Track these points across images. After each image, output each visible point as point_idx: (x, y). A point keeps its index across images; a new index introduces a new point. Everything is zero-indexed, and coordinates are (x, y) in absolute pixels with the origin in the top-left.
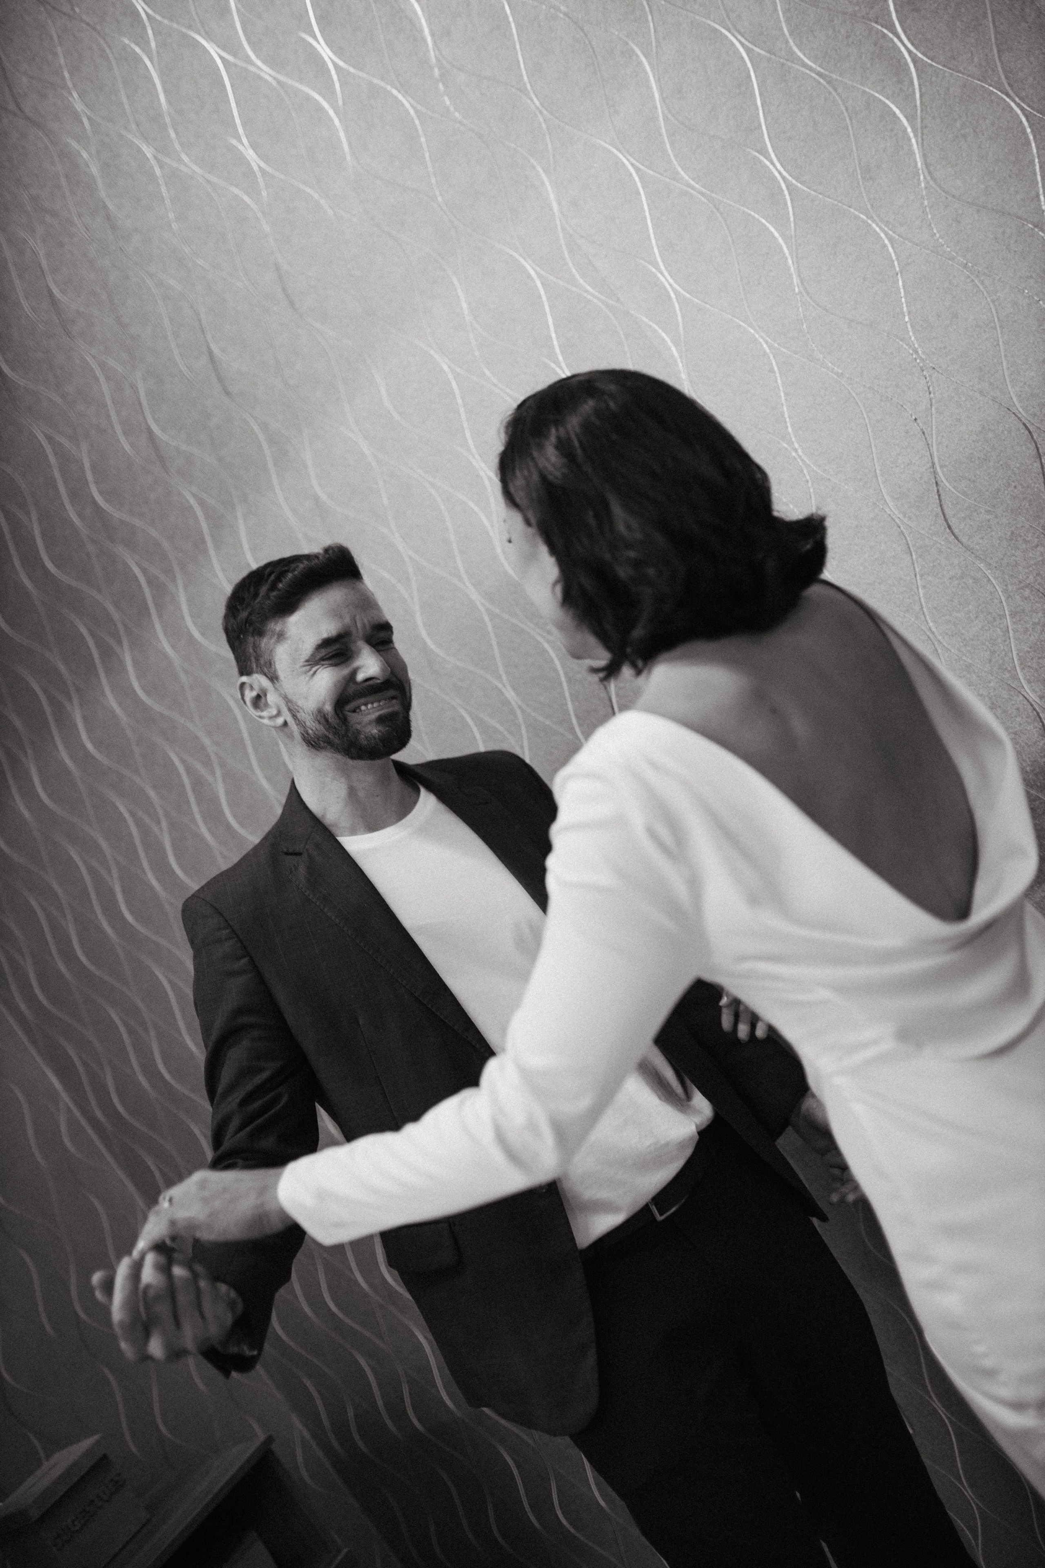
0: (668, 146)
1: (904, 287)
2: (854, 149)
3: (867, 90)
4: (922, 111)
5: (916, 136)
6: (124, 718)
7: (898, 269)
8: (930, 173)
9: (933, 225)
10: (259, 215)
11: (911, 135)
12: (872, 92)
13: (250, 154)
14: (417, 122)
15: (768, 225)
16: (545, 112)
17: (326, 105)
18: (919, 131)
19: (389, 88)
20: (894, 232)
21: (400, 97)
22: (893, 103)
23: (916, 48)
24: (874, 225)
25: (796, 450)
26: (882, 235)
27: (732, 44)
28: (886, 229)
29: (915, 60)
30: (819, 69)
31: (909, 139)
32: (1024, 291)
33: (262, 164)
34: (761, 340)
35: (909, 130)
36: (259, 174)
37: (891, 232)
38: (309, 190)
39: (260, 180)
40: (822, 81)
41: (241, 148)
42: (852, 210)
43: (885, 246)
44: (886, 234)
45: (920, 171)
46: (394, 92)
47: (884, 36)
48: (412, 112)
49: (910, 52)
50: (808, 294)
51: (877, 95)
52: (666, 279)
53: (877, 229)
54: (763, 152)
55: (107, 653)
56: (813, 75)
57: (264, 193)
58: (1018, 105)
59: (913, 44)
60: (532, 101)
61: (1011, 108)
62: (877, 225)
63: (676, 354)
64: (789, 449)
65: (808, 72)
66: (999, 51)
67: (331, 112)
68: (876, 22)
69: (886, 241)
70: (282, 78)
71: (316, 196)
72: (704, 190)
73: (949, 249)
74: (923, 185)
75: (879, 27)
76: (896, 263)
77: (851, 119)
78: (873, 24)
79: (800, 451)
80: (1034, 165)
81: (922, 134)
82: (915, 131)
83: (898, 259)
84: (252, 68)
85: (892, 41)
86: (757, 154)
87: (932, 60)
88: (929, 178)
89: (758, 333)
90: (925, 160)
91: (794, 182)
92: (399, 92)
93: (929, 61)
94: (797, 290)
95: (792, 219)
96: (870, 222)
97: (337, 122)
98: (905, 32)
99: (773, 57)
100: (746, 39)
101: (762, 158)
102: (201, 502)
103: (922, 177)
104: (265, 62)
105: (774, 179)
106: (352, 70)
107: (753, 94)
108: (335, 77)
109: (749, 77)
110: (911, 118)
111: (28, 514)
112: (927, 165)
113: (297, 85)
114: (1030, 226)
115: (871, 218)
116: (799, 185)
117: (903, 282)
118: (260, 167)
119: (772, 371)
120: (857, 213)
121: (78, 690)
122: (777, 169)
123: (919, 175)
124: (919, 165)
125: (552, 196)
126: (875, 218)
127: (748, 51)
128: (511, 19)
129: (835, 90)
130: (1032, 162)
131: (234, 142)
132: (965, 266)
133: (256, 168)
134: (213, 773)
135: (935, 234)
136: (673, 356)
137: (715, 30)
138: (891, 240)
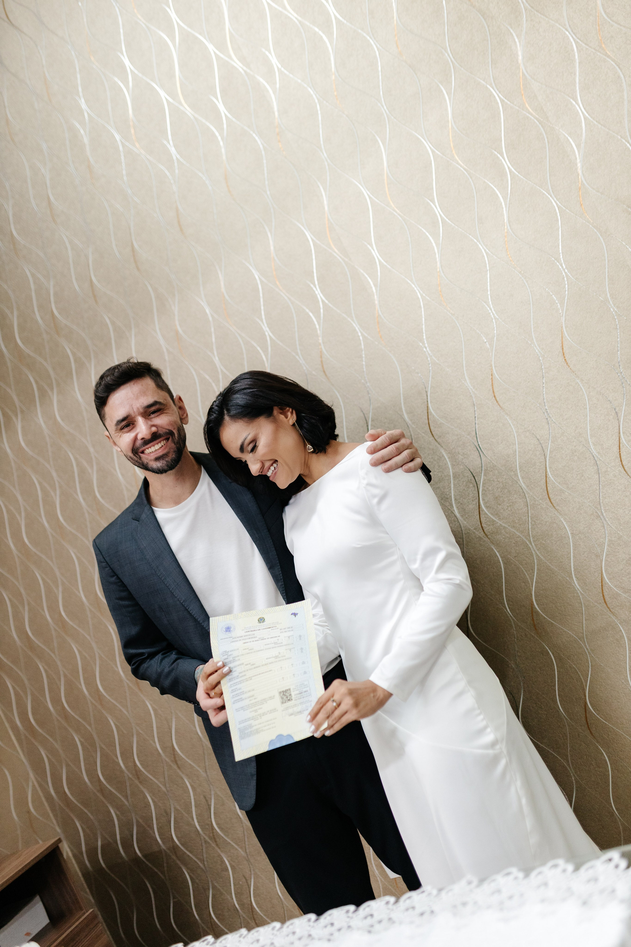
0: (387, 189)
1: (490, 277)
2: (476, 207)
3: (486, 181)
4: (510, 196)
5: (506, 207)
6: (46, 431)
7: (488, 268)
8: (510, 226)
9: (508, 250)
10: (172, 182)
11: (504, 206)
12: (488, 182)
13: (173, 150)
14: (263, 152)
15: (429, 236)
16: (329, 161)
17: (217, 134)
18: (508, 205)
19: (251, 132)
20: (489, 250)
21: (257, 138)
22: (498, 189)
23: (512, 166)
24: (480, 246)
25: (426, 348)
26: (483, 251)
27: (425, 147)
28: (485, 248)
29: (510, 171)
30: (465, 167)
31: (503, 208)
32: (546, 289)
33: (178, 157)
34: (417, 291)
35: (503, 204)
36: (175, 161)
37: (487, 250)
38: (200, 174)
39: (176, 164)
40: (465, 172)
41: (168, 146)
42: (471, 236)
43: (483, 256)
44: (485, 250)
45: (506, 224)
46: (254, 135)
47: (498, 158)
48: (261, 146)
49: (509, 168)
50: (443, 272)
51: (490, 184)
52: (375, 253)
53: (481, 248)
54: (433, 201)
55: (43, 394)
56: (462, 169)
57: (177, 171)
58: (555, 202)
59: (510, 164)
60: (323, 154)
61: (552, 203)
62: (481, 245)
63: (374, 291)
64: (423, 346)
65: (460, 167)
66: (550, 176)
67: (219, 138)
68: (495, 151)
69: (485, 254)
70: (196, 116)
71: (204, 178)
72: (400, 213)
73: (513, 263)
74: (506, 230)
75: (496, 153)
76: (488, 265)
77: (476, 193)
78: (493, 151)
79: (428, 349)
80: (559, 231)
81: (509, 207)
82: (506, 205)
83: (489, 264)
84: (182, 108)
85: (501, 160)
86: (429, 201)
87: (519, 173)
88: (509, 228)
89: (416, 287)
90: (508, 219)
91: (445, 218)
92: (257, 136)
93: (517, 173)
94: (438, 270)
95: (441, 235)
96: (478, 243)
97: (221, 143)
98: (508, 158)
99: (444, 157)
100: (433, 146)
101: (431, 204)
102: (113, 323)
103: (506, 227)
104: (189, 106)
105: (436, 215)
106: (234, 120)
107: (432, 173)
108: (225, 121)
109: (431, 164)
110: (505, 198)
111: (12, 313)
112: (509, 222)
113: (204, 121)
114: (553, 259)
115: (479, 242)
116: (447, 220)
117: (490, 275)
118: (177, 158)
119: (420, 307)
120: (472, 238)
121: (22, 412)
122: (437, 210)
123: (505, 226)
124: (506, 221)
125: (325, 202)
126: (481, 241)
127: (433, 152)
128: (319, 112)
129: (471, 178)
130: (558, 229)
131: (165, 142)
132: (520, 273)
133: (174, 158)
134: (92, 467)
135: (508, 255)
136: (373, 291)
137: (418, 139)
138: (487, 253)
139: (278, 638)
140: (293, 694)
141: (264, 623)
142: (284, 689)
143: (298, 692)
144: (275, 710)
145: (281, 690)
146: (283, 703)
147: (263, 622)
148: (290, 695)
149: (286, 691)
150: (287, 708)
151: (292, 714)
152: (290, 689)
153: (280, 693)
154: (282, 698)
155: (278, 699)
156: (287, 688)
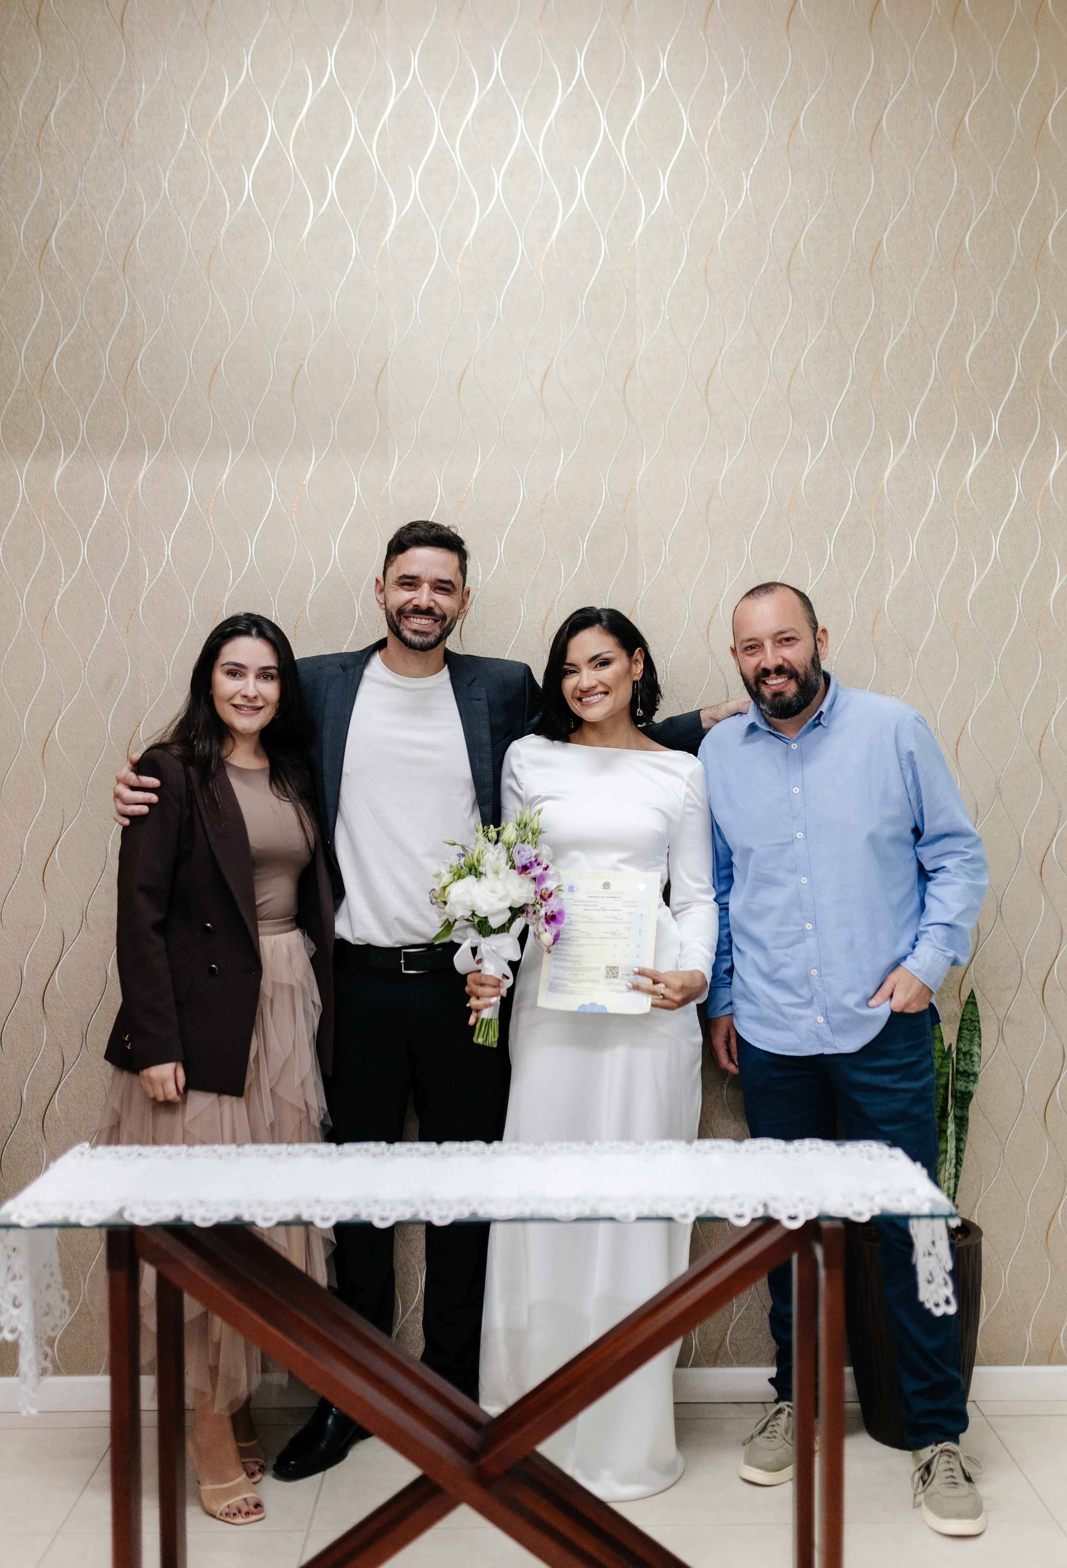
139: (619, 912)
140: (620, 972)
141: (609, 890)
142: (612, 966)
143: (626, 973)
144: (596, 981)
145: (609, 965)
146: (607, 977)
147: (608, 888)
148: (617, 973)
149: (614, 968)
150: (610, 984)
151: (612, 991)
152: (618, 967)
153: (607, 967)
154: (608, 973)
155: (603, 971)
156: (616, 965)
